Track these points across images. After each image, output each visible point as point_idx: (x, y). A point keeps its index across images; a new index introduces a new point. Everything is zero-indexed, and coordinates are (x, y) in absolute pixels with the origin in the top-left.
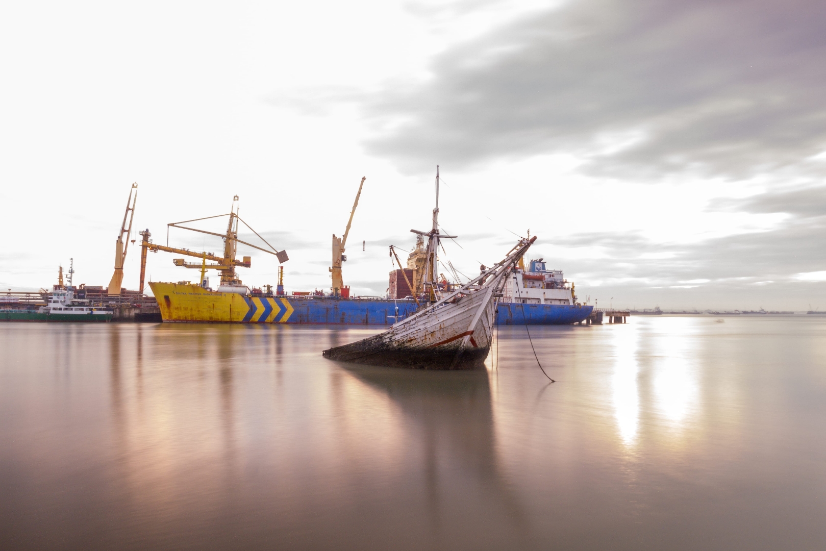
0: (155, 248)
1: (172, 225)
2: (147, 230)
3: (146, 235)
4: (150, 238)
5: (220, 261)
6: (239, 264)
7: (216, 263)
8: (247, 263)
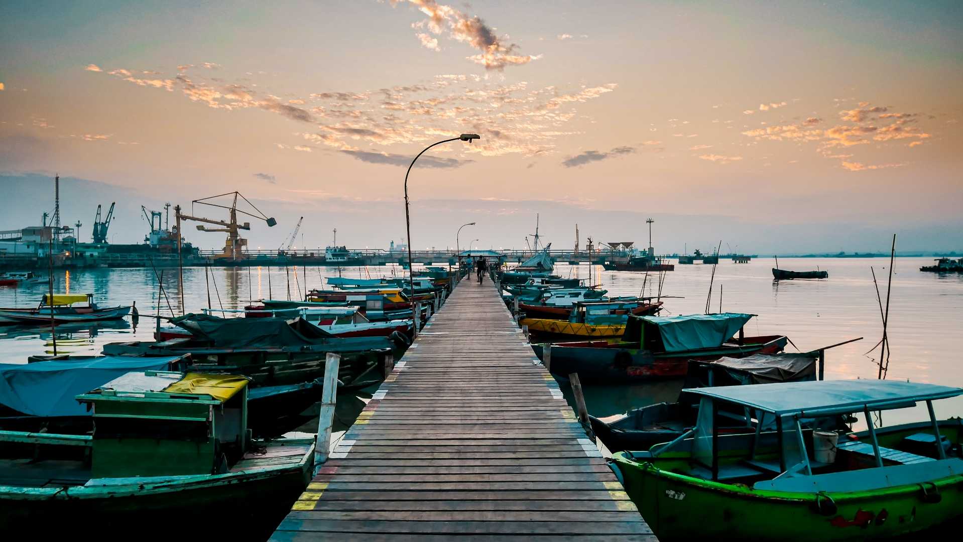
0: (185, 218)
1: (196, 201)
2: (178, 206)
3: (178, 209)
4: (181, 211)
5: (228, 226)
6: (241, 227)
7: (225, 227)
8: (247, 227)
